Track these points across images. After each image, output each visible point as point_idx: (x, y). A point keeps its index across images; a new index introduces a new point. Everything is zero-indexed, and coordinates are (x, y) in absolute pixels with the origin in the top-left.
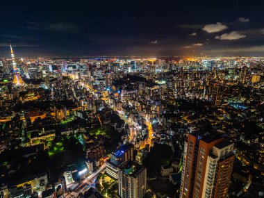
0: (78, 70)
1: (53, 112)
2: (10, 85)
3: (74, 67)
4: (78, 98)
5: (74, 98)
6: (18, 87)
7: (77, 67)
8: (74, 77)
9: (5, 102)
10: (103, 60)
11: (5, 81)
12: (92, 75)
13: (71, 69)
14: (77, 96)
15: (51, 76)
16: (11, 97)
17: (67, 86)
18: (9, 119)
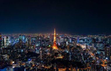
0: (86, 42)
1: (70, 68)
2: (51, 48)
3: (84, 40)
4: (85, 61)
5: (82, 60)
6: (54, 50)
7: (85, 40)
8: (84, 47)
9: (48, 57)
10: (103, 36)
11: (50, 46)
12: (95, 46)
13: (82, 41)
14: (84, 60)
15: (70, 45)
16: (51, 55)
17: (79, 52)
18: (49, 67)
